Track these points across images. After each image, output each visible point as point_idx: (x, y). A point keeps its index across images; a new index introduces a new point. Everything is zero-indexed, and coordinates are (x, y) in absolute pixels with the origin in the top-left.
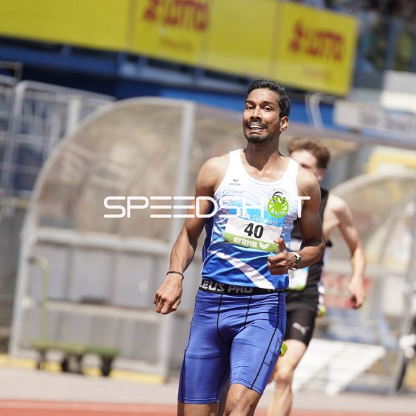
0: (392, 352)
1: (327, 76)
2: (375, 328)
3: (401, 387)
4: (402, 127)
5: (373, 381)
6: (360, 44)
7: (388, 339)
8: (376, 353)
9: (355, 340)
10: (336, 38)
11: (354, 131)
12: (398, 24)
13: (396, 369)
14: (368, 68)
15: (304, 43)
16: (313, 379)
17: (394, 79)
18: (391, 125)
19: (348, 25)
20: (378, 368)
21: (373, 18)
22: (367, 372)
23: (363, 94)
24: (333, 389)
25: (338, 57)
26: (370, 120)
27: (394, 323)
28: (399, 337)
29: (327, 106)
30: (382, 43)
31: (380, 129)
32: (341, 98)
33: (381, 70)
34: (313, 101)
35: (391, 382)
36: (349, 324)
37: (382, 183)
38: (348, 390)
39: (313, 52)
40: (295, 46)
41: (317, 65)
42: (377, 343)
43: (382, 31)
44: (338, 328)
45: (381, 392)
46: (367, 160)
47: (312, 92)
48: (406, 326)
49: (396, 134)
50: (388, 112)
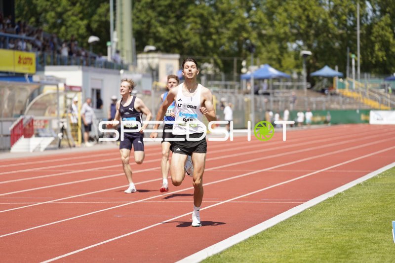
0: (56, 138)
1: (29, 69)
2: (51, 133)
3: (60, 147)
4: (51, 80)
5: (52, 146)
6: (37, 59)
7: (55, 135)
8: (51, 139)
9: (46, 136)
10: (30, 59)
11: (38, 83)
12: (46, 54)
13: (58, 142)
14: (40, 66)
15: (22, 61)
16: (37, 148)
17: (47, 68)
18: (48, 80)
19: (33, 55)
20: (53, 143)
21: (39, 53)
22: (50, 144)
23: (40, 73)
24: (42, 150)
25: (32, 64)
26: (42, 79)
27: (56, 131)
28: (57, 134)
29: (30, 77)
30: (42, 59)
31: (45, 81)
32: (34, 74)
33: (43, 66)
34: (26, 76)
35: (57, 146)
36: (44, 132)
37: (48, 95)
38: (46, 149)
39: (25, 63)
40: (19, 62)
41: (27, 66)
42: (52, 136)
43: (42, 56)
44: (41, 134)
45: (55, 149)
46: (43, 89)
47: (26, 74)
48: (59, 131)
49: (49, 82)
50: (47, 76)
